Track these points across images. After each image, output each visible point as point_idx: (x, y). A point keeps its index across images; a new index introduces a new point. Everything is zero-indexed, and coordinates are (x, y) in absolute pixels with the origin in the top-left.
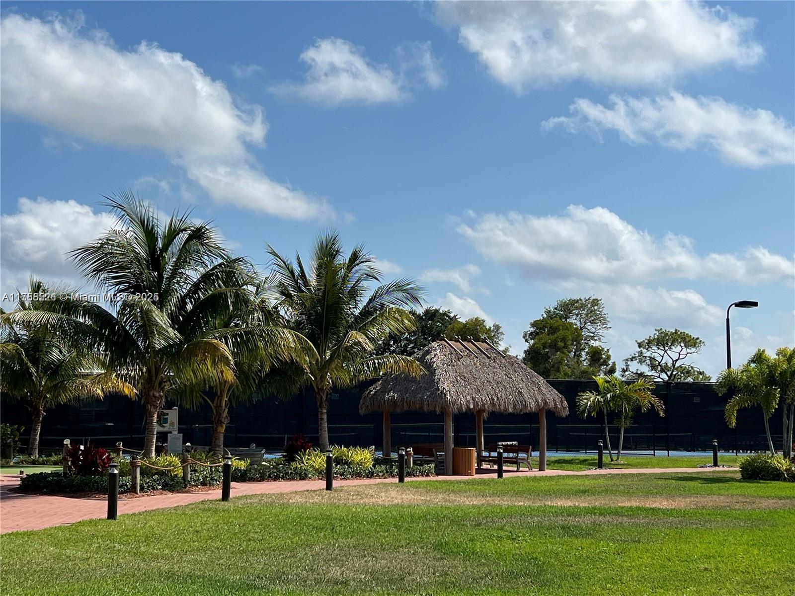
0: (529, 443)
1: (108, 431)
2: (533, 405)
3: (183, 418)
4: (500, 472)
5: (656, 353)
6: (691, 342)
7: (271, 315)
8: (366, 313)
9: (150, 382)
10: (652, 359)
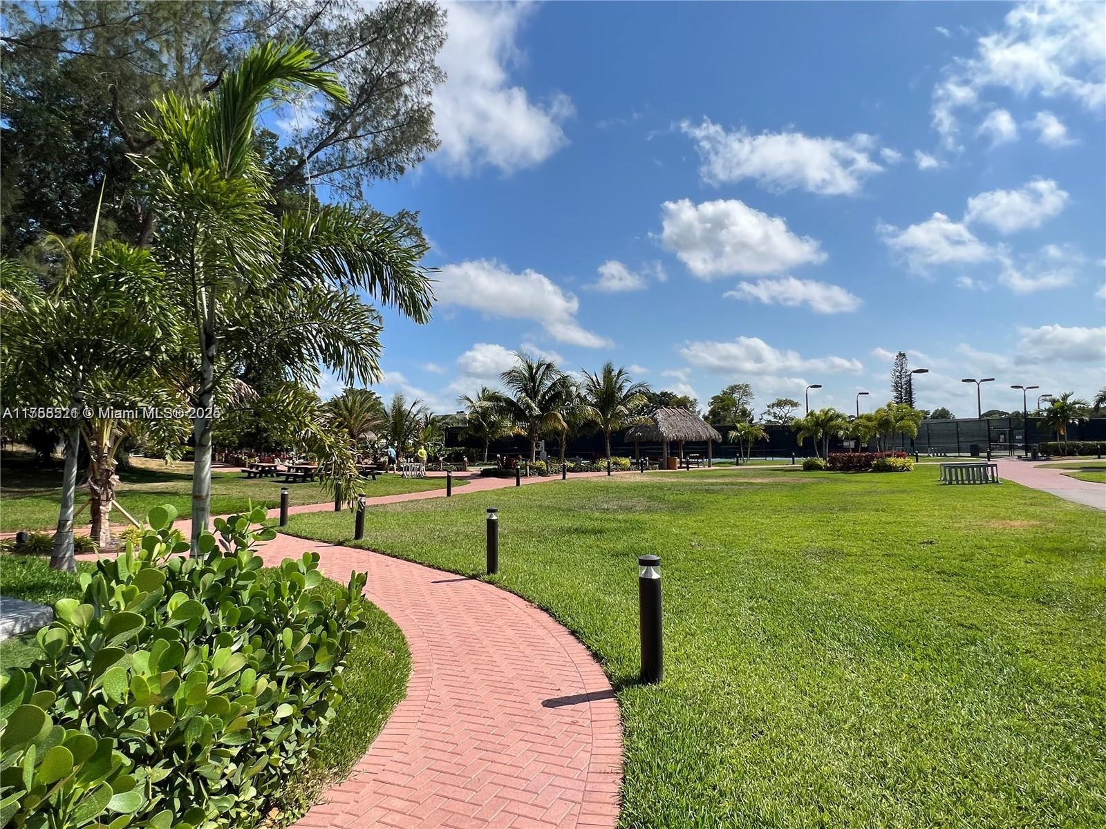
0: (704, 455)
1: (516, 450)
2: (705, 437)
3: (547, 444)
4: (688, 468)
5: (776, 410)
6: (794, 404)
7: (583, 400)
8: (626, 396)
9: (531, 430)
10: (775, 413)
